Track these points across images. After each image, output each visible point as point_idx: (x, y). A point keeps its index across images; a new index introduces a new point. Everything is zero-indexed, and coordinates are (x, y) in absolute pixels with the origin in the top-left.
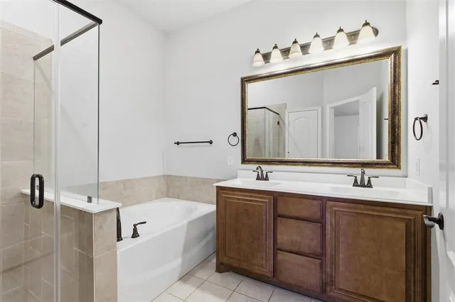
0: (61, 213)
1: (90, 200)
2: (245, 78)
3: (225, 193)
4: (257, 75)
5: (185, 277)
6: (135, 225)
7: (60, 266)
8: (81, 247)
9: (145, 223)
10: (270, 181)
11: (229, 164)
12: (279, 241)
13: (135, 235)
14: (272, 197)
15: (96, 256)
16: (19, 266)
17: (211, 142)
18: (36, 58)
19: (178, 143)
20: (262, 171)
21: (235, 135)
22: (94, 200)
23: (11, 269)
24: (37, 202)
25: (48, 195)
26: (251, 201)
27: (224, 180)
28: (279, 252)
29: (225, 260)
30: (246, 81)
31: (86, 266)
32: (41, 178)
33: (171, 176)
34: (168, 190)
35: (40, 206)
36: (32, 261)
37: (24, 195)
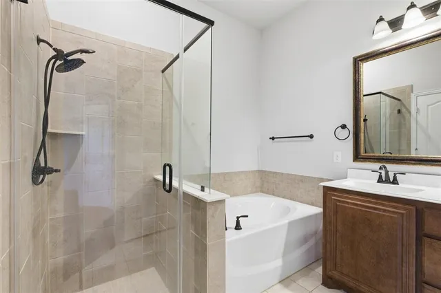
0: (184, 199)
1: (203, 189)
2: (359, 57)
3: (335, 196)
4: (374, 52)
5: (286, 281)
6: (238, 218)
7: (182, 246)
8: (196, 230)
9: (247, 216)
10: (400, 185)
11: (335, 161)
12: (426, 271)
13: (238, 227)
14: (414, 209)
15: (209, 243)
16: (152, 234)
17: (311, 137)
18: (163, 71)
19: (273, 138)
20: (387, 173)
21: (344, 127)
22: (206, 189)
23: (147, 235)
24: (168, 188)
25: (175, 184)
26: (375, 209)
27: (331, 180)
28: (426, 286)
29: (336, 275)
30: (360, 60)
31: (200, 250)
32: (170, 167)
33: (265, 171)
34: (263, 185)
35: (169, 191)
36: (160, 231)
37: (156, 180)
